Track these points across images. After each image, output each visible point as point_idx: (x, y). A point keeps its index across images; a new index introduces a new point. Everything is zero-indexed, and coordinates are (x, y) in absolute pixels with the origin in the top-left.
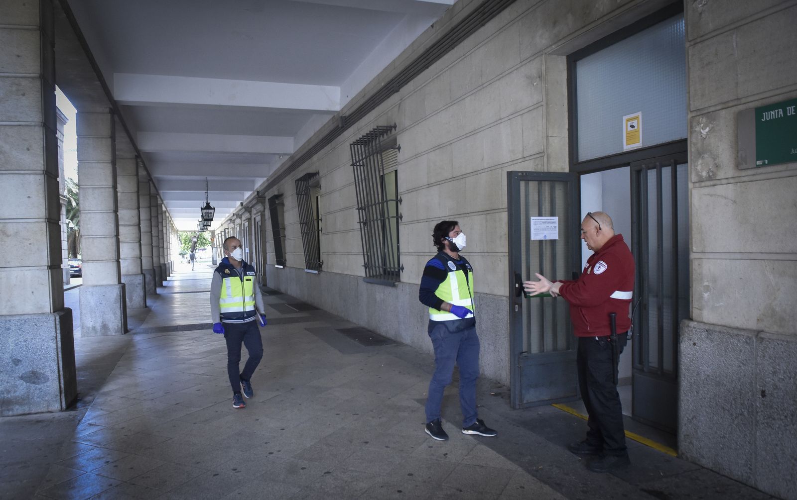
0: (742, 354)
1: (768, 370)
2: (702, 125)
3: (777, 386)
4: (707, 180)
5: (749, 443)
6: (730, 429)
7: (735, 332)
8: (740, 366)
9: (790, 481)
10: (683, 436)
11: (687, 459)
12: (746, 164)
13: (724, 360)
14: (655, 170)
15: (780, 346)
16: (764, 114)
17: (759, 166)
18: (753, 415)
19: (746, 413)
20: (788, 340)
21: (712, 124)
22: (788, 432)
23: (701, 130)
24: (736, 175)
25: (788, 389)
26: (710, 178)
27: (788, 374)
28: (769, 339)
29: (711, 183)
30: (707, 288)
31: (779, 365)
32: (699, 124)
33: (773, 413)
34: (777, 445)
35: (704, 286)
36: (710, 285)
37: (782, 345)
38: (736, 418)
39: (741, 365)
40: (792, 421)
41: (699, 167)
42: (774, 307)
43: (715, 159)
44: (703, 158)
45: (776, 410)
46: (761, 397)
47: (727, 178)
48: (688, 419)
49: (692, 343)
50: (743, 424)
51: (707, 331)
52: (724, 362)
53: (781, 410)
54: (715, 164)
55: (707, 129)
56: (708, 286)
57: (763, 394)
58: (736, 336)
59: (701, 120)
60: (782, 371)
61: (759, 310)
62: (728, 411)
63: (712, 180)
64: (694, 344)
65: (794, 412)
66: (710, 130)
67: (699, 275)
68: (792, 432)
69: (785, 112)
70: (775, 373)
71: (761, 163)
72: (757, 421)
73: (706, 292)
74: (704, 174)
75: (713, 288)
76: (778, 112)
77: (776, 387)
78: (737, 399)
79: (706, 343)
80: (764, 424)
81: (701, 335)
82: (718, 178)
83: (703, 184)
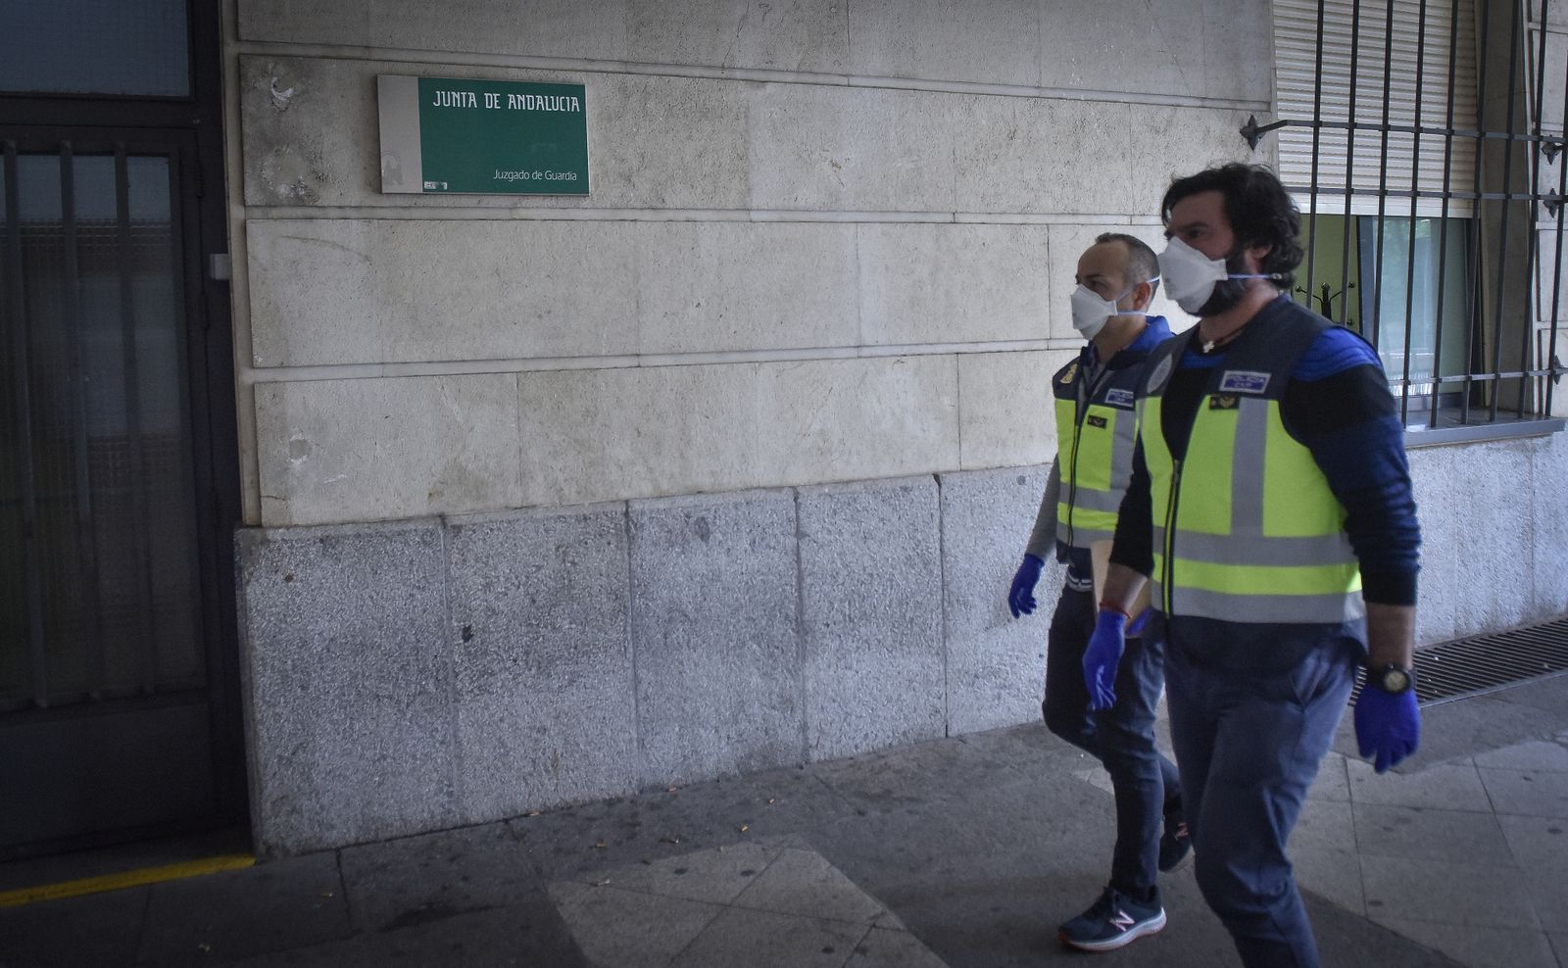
0: (415, 569)
1: (475, 584)
2: (275, 79)
3: (494, 610)
4: (290, 206)
5: (442, 743)
6: (396, 734)
7: (396, 528)
8: (411, 595)
9: (531, 775)
10: (268, 806)
11: (286, 852)
12: (400, 184)
13: (373, 594)
14: (113, 159)
15: (496, 533)
16: (438, 92)
17: (427, 192)
18: (447, 684)
19: (431, 688)
20: (510, 518)
21: (302, 83)
22: (521, 686)
23: (273, 90)
24: (368, 202)
25: (515, 608)
26: (299, 202)
27: (514, 580)
28: (474, 525)
29: (299, 212)
30: (301, 448)
31: (496, 569)
32: (265, 73)
33: (489, 662)
34: (501, 720)
35: (291, 444)
36: (309, 438)
37: (499, 529)
38: (408, 705)
39: (415, 591)
40: (527, 664)
41: (268, 173)
42: (464, 464)
43: (311, 162)
44: (278, 153)
45: (495, 656)
46: (461, 641)
47: (340, 207)
48: (280, 758)
49: (280, 577)
50: (426, 710)
51: (322, 541)
52: (372, 597)
53: (505, 651)
54: (314, 172)
55: (289, 92)
56: (303, 443)
57: (467, 634)
58: (399, 534)
59: (270, 66)
60: (502, 579)
61: (433, 475)
62: (390, 697)
63: (304, 206)
64: (289, 578)
65: (528, 646)
66: (295, 96)
67: (276, 418)
68: (529, 684)
69: (481, 100)
70: (488, 586)
71: (434, 188)
72: (458, 692)
73: (298, 456)
74: (283, 190)
75: (317, 445)
76: (467, 97)
77: (493, 612)
78: (408, 664)
79: (323, 569)
80: (472, 691)
81: (306, 554)
82: (319, 203)
83: (275, 213)
